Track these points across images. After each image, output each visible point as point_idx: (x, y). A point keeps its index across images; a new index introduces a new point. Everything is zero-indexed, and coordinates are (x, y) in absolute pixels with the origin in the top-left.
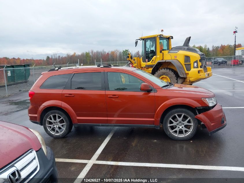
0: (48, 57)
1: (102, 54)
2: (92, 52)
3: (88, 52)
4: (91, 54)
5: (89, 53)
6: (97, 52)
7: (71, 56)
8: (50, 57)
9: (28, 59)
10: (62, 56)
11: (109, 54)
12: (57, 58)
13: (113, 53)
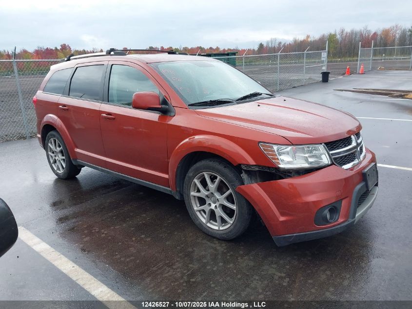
0: (261, 45)
1: (362, 35)
2: (342, 32)
3: (333, 33)
4: (338, 37)
5: (335, 35)
6: (352, 32)
7: (301, 41)
8: (265, 45)
9: (230, 49)
10: (284, 43)
11: (377, 35)
12: (277, 45)
13: (386, 33)
